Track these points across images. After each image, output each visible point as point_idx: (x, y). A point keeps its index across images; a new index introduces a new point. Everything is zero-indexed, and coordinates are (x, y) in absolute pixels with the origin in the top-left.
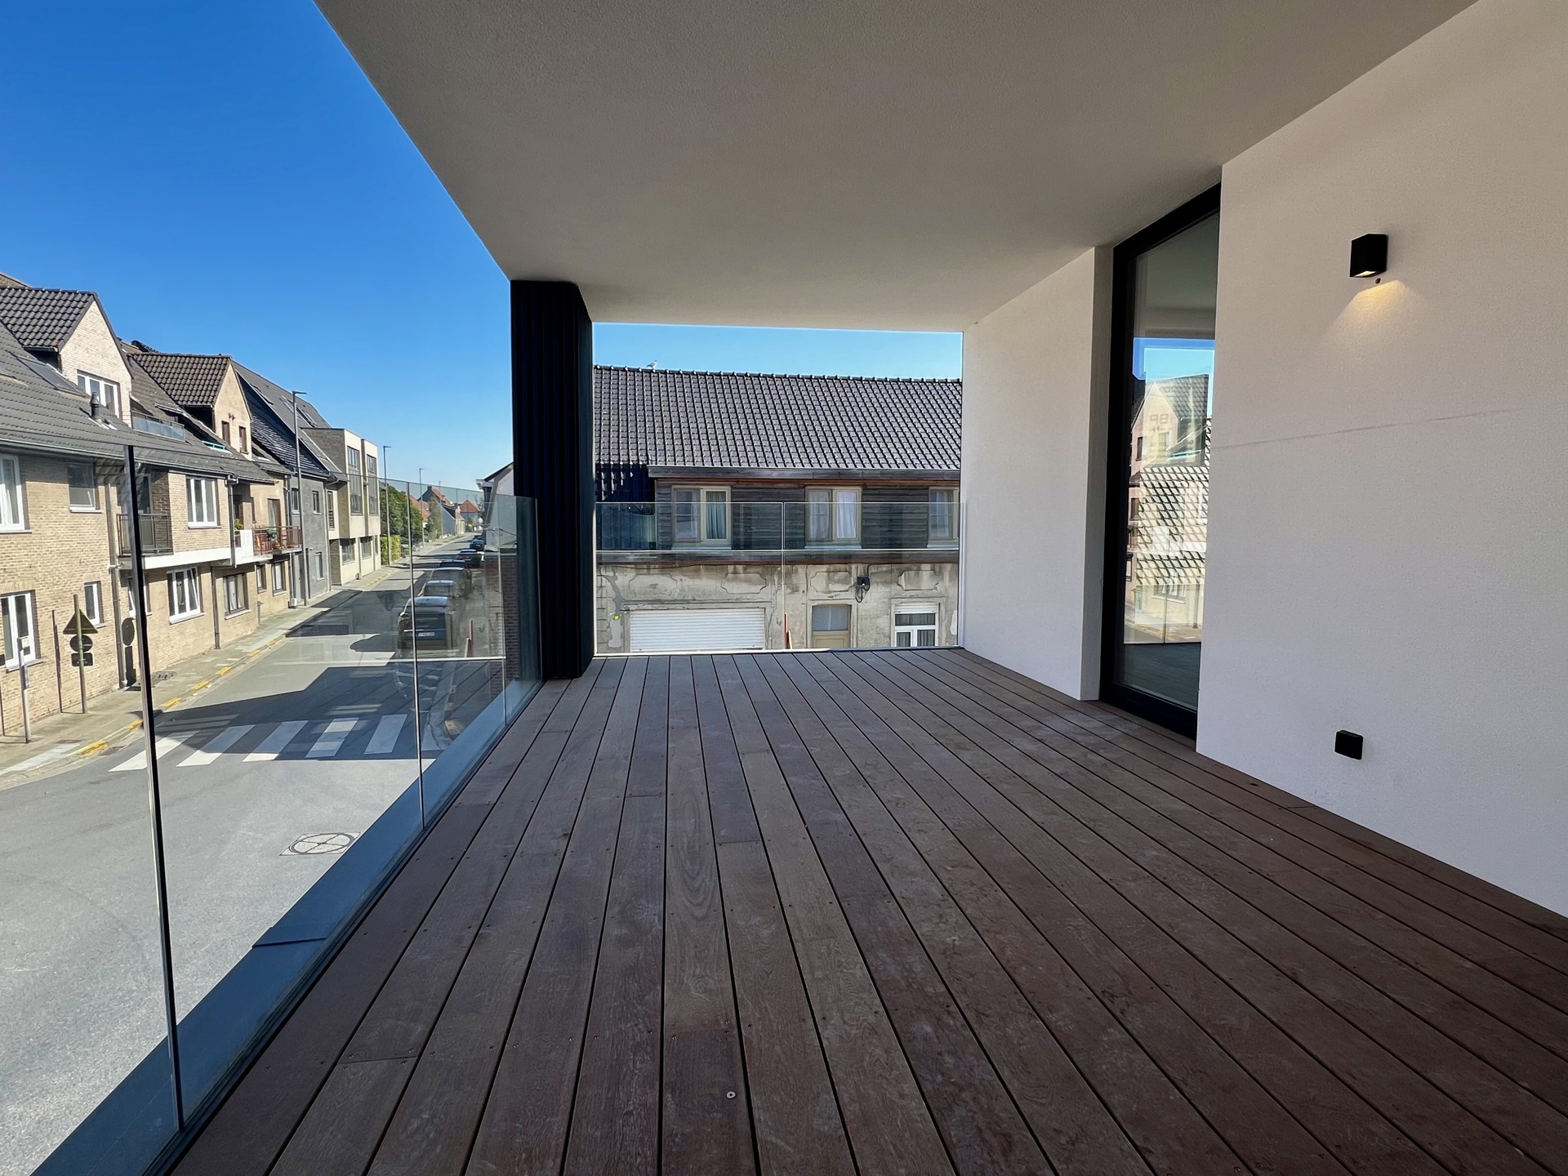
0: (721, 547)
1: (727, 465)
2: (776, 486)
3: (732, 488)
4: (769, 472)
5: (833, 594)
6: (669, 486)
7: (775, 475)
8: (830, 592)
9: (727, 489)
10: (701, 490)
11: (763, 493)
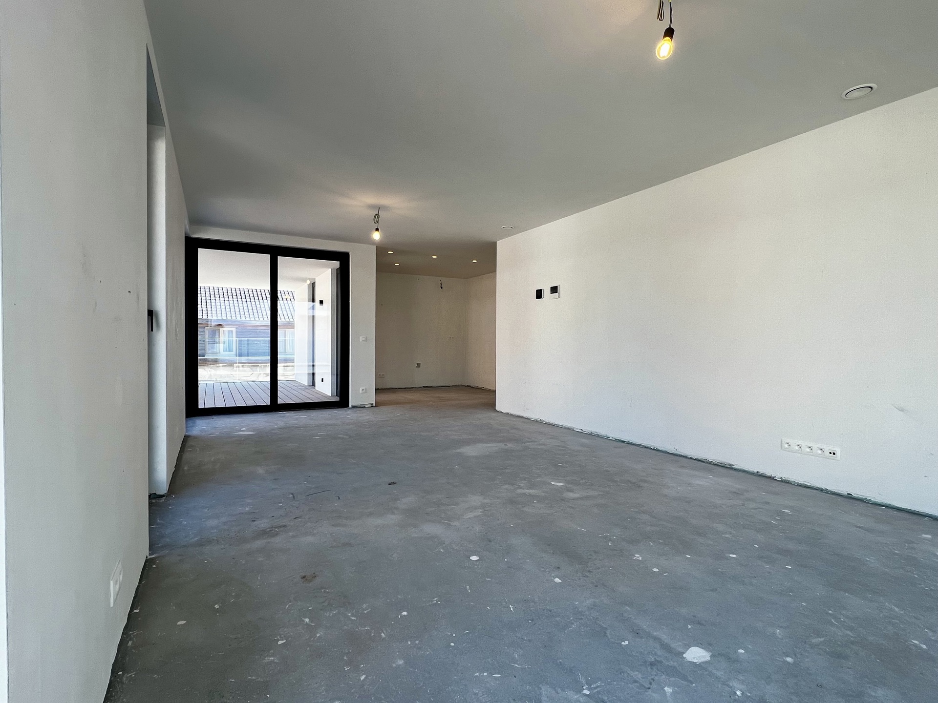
0: (231, 356)
1: (234, 318)
2: (258, 328)
3: (236, 328)
4: (255, 322)
5: (286, 377)
6: (205, 328)
7: (258, 323)
8: (285, 376)
9: (234, 329)
10: (221, 330)
11: (252, 331)
